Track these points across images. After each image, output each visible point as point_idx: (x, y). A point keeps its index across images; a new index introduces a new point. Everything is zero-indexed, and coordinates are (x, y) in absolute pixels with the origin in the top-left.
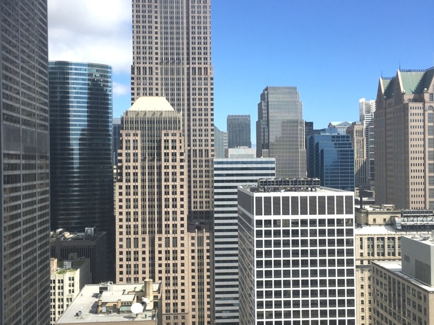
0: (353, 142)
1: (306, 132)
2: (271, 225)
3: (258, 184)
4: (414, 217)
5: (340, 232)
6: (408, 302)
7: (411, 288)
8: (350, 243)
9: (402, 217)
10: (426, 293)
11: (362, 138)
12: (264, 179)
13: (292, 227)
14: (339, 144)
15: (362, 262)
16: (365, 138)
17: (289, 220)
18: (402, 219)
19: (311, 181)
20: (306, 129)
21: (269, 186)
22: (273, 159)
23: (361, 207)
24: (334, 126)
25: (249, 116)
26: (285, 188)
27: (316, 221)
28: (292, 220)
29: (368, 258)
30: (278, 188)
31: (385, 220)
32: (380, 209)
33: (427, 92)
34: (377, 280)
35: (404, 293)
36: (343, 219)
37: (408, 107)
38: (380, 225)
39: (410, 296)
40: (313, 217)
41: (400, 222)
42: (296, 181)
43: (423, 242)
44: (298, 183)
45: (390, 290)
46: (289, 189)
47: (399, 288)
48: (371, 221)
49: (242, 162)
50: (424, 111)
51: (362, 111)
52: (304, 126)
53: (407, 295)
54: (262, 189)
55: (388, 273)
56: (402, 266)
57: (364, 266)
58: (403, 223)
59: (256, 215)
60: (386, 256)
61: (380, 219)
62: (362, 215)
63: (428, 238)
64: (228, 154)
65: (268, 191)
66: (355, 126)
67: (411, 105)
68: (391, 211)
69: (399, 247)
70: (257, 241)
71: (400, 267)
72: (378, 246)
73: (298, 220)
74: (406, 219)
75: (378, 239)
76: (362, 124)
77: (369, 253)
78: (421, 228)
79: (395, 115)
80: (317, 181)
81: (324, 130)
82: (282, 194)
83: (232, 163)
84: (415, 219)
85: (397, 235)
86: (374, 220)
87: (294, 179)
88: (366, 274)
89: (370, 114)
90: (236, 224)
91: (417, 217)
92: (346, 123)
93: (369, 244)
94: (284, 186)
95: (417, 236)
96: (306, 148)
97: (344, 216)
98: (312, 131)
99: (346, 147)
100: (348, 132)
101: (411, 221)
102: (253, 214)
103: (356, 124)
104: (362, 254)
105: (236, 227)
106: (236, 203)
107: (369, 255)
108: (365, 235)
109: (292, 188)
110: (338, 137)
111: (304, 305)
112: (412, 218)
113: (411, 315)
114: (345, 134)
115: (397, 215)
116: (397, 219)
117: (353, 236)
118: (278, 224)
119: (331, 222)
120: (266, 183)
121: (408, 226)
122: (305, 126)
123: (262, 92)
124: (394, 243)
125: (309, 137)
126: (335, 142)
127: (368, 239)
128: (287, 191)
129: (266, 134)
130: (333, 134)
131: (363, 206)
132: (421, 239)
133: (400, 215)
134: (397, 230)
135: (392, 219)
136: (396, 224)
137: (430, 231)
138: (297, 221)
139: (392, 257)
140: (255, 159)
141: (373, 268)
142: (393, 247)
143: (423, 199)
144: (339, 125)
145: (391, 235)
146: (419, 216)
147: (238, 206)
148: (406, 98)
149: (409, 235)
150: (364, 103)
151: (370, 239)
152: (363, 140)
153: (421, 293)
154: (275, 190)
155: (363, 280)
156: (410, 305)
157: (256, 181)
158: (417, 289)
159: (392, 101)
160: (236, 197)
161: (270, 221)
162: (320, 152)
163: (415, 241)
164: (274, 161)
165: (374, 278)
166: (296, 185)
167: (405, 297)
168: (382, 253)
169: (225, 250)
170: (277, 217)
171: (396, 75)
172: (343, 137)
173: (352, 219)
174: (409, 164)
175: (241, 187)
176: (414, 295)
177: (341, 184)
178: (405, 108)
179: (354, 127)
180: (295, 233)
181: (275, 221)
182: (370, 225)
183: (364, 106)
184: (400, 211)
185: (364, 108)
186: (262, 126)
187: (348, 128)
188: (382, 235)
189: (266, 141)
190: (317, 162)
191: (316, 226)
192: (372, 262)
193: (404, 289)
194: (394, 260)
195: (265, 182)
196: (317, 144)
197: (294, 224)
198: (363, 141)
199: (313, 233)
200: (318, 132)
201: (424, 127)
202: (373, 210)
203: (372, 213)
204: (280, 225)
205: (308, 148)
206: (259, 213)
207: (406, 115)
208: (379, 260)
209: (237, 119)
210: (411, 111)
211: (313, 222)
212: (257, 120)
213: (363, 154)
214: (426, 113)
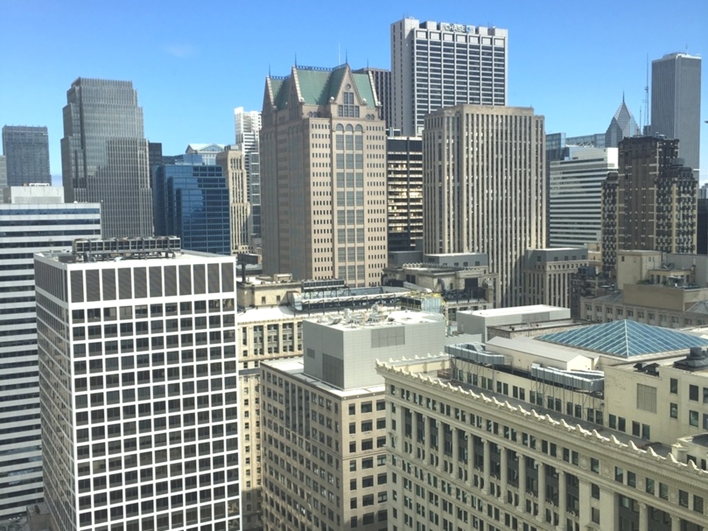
0: (228, 177)
1: (150, 160)
2: (100, 317)
3: (74, 248)
4: (319, 290)
5: (215, 321)
6: (313, 416)
7: (317, 396)
8: (229, 336)
9: (302, 292)
10: (337, 401)
11: (240, 172)
12: (85, 240)
13: (137, 317)
14: (205, 180)
15: (246, 364)
16: (245, 171)
17: (131, 307)
18: (303, 294)
19: (166, 241)
20: (150, 155)
21: (93, 252)
22: (97, 206)
23: (244, 279)
24: (196, 151)
25: (45, 129)
26: (122, 254)
27: (176, 306)
28: (136, 306)
29: (254, 357)
30: (109, 255)
31: (278, 297)
32: (272, 281)
33: (335, 104)
34: (269, 389)
35: (307, 405)
36: (219, 300)
37: (308, 125)
38: (272, 306)
39: (317, 408)
40: (171, 299)
41: (300, 300)
42: (140, 242)
43: (334, 327)
44: (144, 245)
45: (287, 401)
46: (128, 255)
47: (301, 398)
48: (258, 301)
49: (39, 210)
50: (331, 131)
51: (240, 128)
52: (147, 150)
53: (311, 407)
54: (80, 257)
55: (285, 378)
56: (305, 365)
57: (249, 370)
58: (304, 301)
59: (73, 302)
60: (282, 353)
61: (271, 296)
62: (246, 292)
63: (340, 320)
64: (10, 196)
65: (93, 261)
66: (230, 152)
67: (313, 121)
68: (288, 284)
69: (299, 337)
70: (75, 345)
71: (302, 367)
72: (269, 338)
73: (147, 305)
74: (307, 294)
75: (269, 327)
76: (240, 149)
77: (256, 350)
78: (329, 307)
79: (291, 136)
80: (176, 240)
81: (180, 158)
82: (117, 264)
83: (18, 212)
84: (321, 294)
85: (296, 319)
86: (264, 299)
87: (138, 239)
88: (253, 382)
89: (252, 133)
90: (33, 320)
91: (323, 290)
92: (214, 148)
93: (256, 336)
94: (120, 251)
95: (324, 319)
96: (151, 186)
97: (221, 296)
98: (159, 158)
99: (216, 186)
100: (218, 161)
101: (314, 297)
102: (67, 301)
103: (232, 148)
104: (245, 353)
105: (33, 326)
106: (32, 283)
107: (256, 354)
108: (250, 323)
109: (133, 254)
110: (204, 168)
111: (159, 442)
112: (316, 293)
113: (318, 435)
114: (214, 164)
115: (296, 289)
116: (295, 295)
117: (234, 325)
118: (112, 314)
119: (200, 306)
120: (88, 246)
121: (312, 305)
122: (149, 150)
123: (70, 87)
124: (293, 331)
125: (156, 168)
126: (200, 177)
127: (255, 328)
128: (126, 258)
129: (81, 161)
130: (196, 164)
131: (247, 278)
132: (330, 323)
133: (299, 290)
134: (296, 312)
135: (289, 296)
136: (294, 303)
137: (342, 310)
138: (145, 308)
139: (289, 353)
140: (64, 206)
141: (263, 371)
142: (290, 338)
143: (330, 264)
144: (204, 150)
145: (288, 319)
146: (325, 290)
147: (36, 287)
148: (306, 110)
149: (313, 318)
150: (242, 116)
151: (259, 328)
152: (242, 174)
153: (330, 402)
154: (104, 258)
155: (247, 392)
156: (315, 420)
157: (68, 243)
158: (326, 396)
159: (285, 113)
160: (31, 272)
161: (97, 311)
162: (175, 193)
163: (322, 326)
164: (98, 209)
165: (264, 387)
166: (141, 248)
167: (309, 410)
168: (275, 348)
169: (10, 367)
170: (109, 304)
171: (290, 73)
172: (211, 168)
173: (233, 300)
174: (310, 211)
175: (41, 255)
176: (321, 405)
177: (210, 244)
178: (305, 126)
179: (227, 154)
180: (142, 327)
181: (107, 310)
182: (257, 307)
183: (242, 120)
184: (299, 283)
185: (242, 123)
186: (72, 148)
187: (218, 154)
188: (275, 321)
189: (80, 174)
190: (171, 210)
191: (176, 314)
192: (261, 364)
193: (307, 398)
194: (292, 357)
195: (87, 244)
196: (170, 180)
197: (140, 313)
198: (242, 177)
199: (172, 325)
200: (171, 160)
201: (331, 156)
202: (262, 283)
203: (259, 288)
204: (116, 316)
205: (154, 187)
206: (77, 298)
207: (306, 137)
208: (271, 359)
209: (22, 134)
210: (313, 131)
211: (171, 308)
212: (63, 137)
213: (242, 196)
214: (334, 134)
